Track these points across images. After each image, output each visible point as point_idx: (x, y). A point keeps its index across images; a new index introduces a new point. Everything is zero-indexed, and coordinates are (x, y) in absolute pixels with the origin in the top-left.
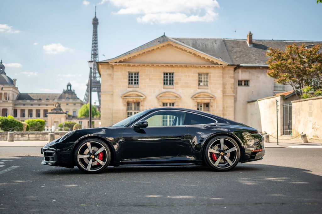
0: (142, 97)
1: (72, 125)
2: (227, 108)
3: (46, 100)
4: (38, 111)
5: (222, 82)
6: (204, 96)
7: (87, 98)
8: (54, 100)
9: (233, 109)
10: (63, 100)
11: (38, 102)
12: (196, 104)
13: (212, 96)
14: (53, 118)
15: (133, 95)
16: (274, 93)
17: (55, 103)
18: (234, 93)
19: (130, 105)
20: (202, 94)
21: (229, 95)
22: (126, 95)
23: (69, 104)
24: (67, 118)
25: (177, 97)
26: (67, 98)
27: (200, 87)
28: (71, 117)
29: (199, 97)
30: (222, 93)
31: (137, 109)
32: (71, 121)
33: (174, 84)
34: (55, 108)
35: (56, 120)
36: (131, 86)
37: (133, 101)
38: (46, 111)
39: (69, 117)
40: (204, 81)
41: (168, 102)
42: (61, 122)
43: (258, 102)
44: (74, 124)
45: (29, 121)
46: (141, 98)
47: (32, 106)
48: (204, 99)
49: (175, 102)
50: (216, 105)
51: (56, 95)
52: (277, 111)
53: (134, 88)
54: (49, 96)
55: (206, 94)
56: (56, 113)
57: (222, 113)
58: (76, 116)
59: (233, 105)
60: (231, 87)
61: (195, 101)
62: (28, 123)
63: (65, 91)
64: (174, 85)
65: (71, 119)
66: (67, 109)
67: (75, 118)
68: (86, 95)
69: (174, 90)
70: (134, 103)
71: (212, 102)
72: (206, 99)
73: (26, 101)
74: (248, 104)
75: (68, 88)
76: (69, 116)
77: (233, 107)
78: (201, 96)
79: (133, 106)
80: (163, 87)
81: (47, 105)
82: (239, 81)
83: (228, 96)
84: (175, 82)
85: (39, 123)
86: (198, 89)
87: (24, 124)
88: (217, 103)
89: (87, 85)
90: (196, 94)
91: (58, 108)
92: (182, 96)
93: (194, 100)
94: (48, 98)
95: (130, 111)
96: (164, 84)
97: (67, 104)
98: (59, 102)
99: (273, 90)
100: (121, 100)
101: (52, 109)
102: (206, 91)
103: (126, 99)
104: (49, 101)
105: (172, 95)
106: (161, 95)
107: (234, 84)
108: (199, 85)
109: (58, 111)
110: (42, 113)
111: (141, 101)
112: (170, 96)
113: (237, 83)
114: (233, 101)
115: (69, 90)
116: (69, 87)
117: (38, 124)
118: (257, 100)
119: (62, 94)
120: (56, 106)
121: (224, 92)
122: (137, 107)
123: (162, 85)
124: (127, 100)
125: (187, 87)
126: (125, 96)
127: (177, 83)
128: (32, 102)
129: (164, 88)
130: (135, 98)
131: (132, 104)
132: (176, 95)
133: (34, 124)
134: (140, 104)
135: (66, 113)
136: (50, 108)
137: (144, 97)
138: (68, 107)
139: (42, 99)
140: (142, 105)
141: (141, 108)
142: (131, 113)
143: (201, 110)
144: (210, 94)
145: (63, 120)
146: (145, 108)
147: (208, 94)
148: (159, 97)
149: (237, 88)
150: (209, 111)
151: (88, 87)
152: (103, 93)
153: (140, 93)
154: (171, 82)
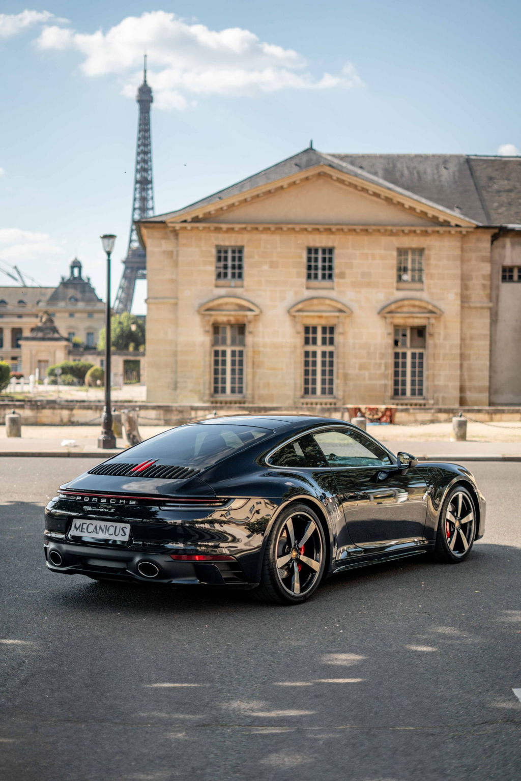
0: (251, 310)
1: (82, 369)
2: (471, 338)
3: (17, 305)
5: (458, 272)
6: (412, 309)
7: (123, 295)
8: (38, 303)
9: (488, 343)
10: (61, 304)
12: (391, 330)
13: (434, 309)
14: (33, 352)
15: (229, 307)
17: (40, 311)
18: (491, 300)
19: (221, 330)
20: (406, 303)
21: (478, 305)
22: (211, 305)
23: (77, 315)
24: (70, 353)
25: (341, 311)
26: (70, 299)
27: (402, 285)
28: (82, 349)
29: (399, 310)
30: (459, 302)
31: (237, 341)
32: (79, 360)
33: (334, 276)
34: (40, 324)
35: (43, 357)
36: (222, 282)
37: (229, 321)
39: (77, 349)
40: (413, 270)
41: (319, 324)
42: (54, 362)
44: (87, 368)
46: (249, 313)
48: (413, 317)
49: (335, 325)
50: (442, 332)
51: (43, 291)
53: (231, 287)
54: (26, 295)
55: (417, 303)
56: (43, 339)
57: (458, 352)
58: (93, 345)
59: (488, 332)
60: (484, 286)
61: (389, 320)
63: (65, 280)
64: (335, 279)
65: (82, 355)
66: (71, 327)
67: (92, 352)
68: (120, 287)
69: (333, 294)
70: (232, 326)
71: (433, 325)
72: (417, 318)
75: (72, 272)
76: (76, 345)
77: (488, 338)
78: (405, 309)
79: (229, 334)
80: (305, 286)
81: (20, 316)
82: (505, 269)
83: (476, 308)
84: (336, 271)
86: (398, 289)
88: (446, 328)
89: (124, 263)
90: (390, 304)
91: (48, 325)
92: (355, 307)
93: (385, 318)
94: (23, 298)
95: (220, 348)
96: (309, 276)
97: (72, 315)
98: (51, 309)
100: (197, 319)
101: (33, 326)
102: (417, 294)
103: (211, 315)
104: (24, 307)
105: (329, 305)
106: (300, 306)
107: (491, 277)
108: (399, 278)
109: (47, 332)
110: (7, 337)
111: (250, 322)
112: (323, 308)
113: (501, 273)
114: (488, 321)
115: (75, 278)
116: (76, 271)
119: (57, 289)
120: (41, 321)
121: (464, 299)
122: (238, 337)
123: (304, 280)
124: (212, 320)
125: (369, 285)
126: (207, 310)
127: (342, 275)
129: (308, 288)
130: (233, 313)
131: (224, 328)
132: (339, 306)
134: (247, 330)
135: (68, 340)
136: (27, 324)
137: (257, 312)
138: (72, 322)
139: (6, 301)
140: (250, 333)
141: (249, 339)
142: (224, 353)
143: (404, 344)
144: (428, 303)
145: (59, 356)
146: (259, 340)
147: (423, 304)
148: (294, 311)
149: (498, 287)
150: (424, 347)
151: (126, 268)
152: (151, 301)
153: (245, 300)
154: (327, 272)
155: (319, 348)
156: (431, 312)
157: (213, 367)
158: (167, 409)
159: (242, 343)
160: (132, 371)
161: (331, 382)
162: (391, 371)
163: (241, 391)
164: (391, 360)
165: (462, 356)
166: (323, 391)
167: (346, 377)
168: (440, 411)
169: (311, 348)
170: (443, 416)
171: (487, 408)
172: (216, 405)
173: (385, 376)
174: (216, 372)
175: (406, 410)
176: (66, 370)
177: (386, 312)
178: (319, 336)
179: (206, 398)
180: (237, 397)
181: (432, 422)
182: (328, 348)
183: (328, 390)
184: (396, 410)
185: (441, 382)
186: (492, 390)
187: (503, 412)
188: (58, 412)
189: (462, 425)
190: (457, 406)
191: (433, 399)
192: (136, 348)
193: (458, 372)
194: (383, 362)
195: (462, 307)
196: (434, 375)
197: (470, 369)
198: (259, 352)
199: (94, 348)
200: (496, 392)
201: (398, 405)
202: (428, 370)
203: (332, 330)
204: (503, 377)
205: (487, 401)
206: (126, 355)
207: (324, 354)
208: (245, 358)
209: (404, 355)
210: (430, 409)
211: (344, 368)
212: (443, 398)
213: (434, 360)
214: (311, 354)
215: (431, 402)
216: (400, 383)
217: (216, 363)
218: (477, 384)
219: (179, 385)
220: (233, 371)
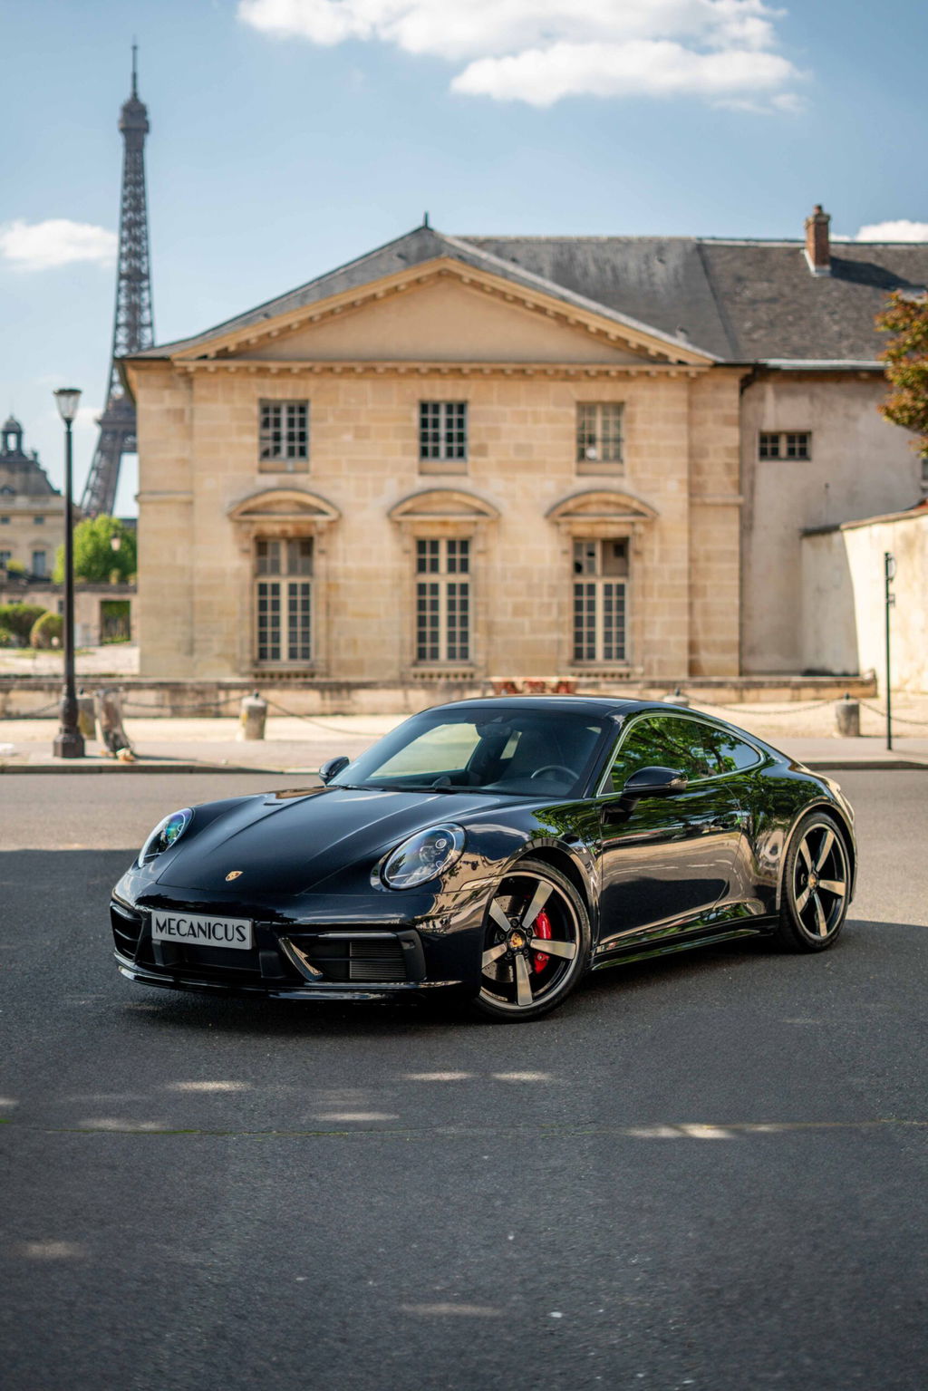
0: (322, 512)
1: (26, 617)
2: (708, 559)
5: (684, 443)
6: (604, 509)
9: (736, 566)
12: (568, 544)
13: (642, 509)
15: (284, 508)
16: (924, 490)
18: (740, 491)
19: (270, 549)
20: (594, 497)
21: (719, 500)
22: (252, 504)
23: (15, 520)
25: (480, 512)
26: (2, 491)
27: (585, 467)
29: (581, 510)
30: (685, 495)
31: (299, 567)
32: (20, 602)
33: (467, 452)
36: (271, 463)
37: (284, 533)
39: (15, 581)
40: (605, 440)
41: (442, 537)
43: (846, 533)
44: (34, 615)
46: (319, 518)
48: (606, 523)
49: (471, 537)
50: (657, 548)
52: (887, 604)
53: (286, 472)
55: (612, 498)
57: (685, 582)
58: (45, 575)
59: (736, 548)
60: (728, 467)
61: (564, 529)
64: (470, 458)
65: (24, 591)
66: (3, 542)
67: (42, 586)
68: (93, 468)
69: (466, 483)
70: (290, 541)
71: (640, 536)
72: (612, 523)
74: (806, 544)
75: (6, 442)
76: (13, 575)
77: (737, 558)
78: (593, 509)
79: (284, 554)
80: (416, 470)
82: (764, 438)
83: (715, 505)
84: (471, 443)
86: (580, 474)
88: (663, 540)
89: (100, 423)
90: (566, 500)
92: (504, 506)
93: (558, 524)
95: (269, 580)
96: (424, 452)
97: (5, 520)
99: (920, 475)
100: (228, 529)
102: (614, 483)
103: (252, 522)
105: (459, 503)
106: (408, 505)
107: (741, 451)
108: (582, 455)
111: (321, 534)
112: (449, 508)
113: (757, 444)
114: (735, 528)
115: (10, 453)
116: (12, 439)
118: (843, 527)
121: (694, 490)
122: (300, 560)
123: (414, 458)
124: (254, 530)
125: (529, 467)
126: (245, 513)
127: (481, 450)
129: (422, 473)
130: (291, 518)
131: (276, 545)
132: (477, 504)
134: (317, 547)
137: (333, 516)
138: (7, 532)
140: (322, 552)
141: (320, 563)
142: (276, 588)
143: (592, 570)
144: (632, 498)
146: (338, 564)
147: (623, 500)
148: (400, 514)
149: (753, 469)
150: (625, 574)
151: (104, 433)
152: (145, 497)
153: (312, 494)
154: (455, 445)
155: (443, 579)
156: (637, 513)
157: (256, 614)
158: (175, 689)
159: (308, 571)
160: (115, 622)
161: (465, 636)
162: (569, 616)
163: (306, 655)
164: (568, 598)
165: (692, 589)
166: (451, 654)
167: (490, 628)
169: (428, 578)
171: (735, 679)
172: (262, 680)
173: (558, 626)
174: (262, 621)
175: (596, 685)
177: (559, 514)
178: (443, 556)
179: (246, 668)
180: (299, 665)
182: (459, 578)
183: (460, 652)
184: (577, 685)
185: (656, 634)
186: (744, 648)
187: (760, 686)
190: (684, 676)
191: (643, 664)
192: (123, 579)
193: (686, 618)
194: (555, 601)
195: (691, 505)
196: (643, 623)
197: (706, 612)
198: (337, 587)
199: (48, 580)
200: (752, 651)
201: (581, 675)
202: (632, 614)
203: (465, 545)
204: (762, 626)
205: (736, 668)
206: (103, 591)
207: (451, 588)
208: (312, 597)
209: (592, 589)
210: (636, 682)
211: (487, 612)
212: (661, 663)
213: (644, 596)
214: (428, 589)
215: (639, 670)
216: (585, 637)
217: (263, 606)
218: (719, 637)
219: (197, 646)
220: (292, 620)
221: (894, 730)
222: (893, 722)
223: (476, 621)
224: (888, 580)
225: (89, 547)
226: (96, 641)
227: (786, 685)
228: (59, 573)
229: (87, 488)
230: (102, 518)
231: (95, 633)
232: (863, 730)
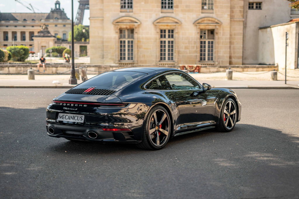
0: (136, 22)
1: (61, 50)
2: (235, 35)
3: (31, 21)
4: (23, 34)
5: (229, 5)
6: (208, 22)
7: (79, 17)
8: (41, 20)
9: (242, 37)
10: (51, 21)
11: (23, 23)
12: (199, 31)
14: (39, 43)
15: (127, 21)
16: (291, 17)
17: (42, 24)
18: (243, 17)
19: (123, 32)
20: (206, 19)
21: (238, 20)
22: (118, 20)
23: (58, 26)
24: (55, 42)
25: (177, 23)
26: (55, 18)
27: (204, 11)
28: (61, 41)
29: (203, 22)
30: (229, 18)
31: (130, 36)
32: (60, 46)
33: (173, 7)
34: (42, 30)
35: (43, 44)
36: (123, 10)
37: (127, 27)
38: (32, 34)
39: (59, 41)
40: (209, 4)
41: (167, 29)
42: (49, 47)
43: (272, 28)
44: (63, 49)
45: (11, 48)
46: (136, 24)
47: (15, 28)
48: (209, 25)
49: (174, 29)
50: (222, 32)
51: (43, 14)
52: (286, 46)
53: (127, 12)
54: (35, 16)
55: (210, 19)
56: (43, 36)
57: (229, 41)
58: (66, 39)
59: (242, 32)
60: (240, 11)
61: (198, 27)
62: (10, 51)
63: (53, 10)
64: (174, 9)
65: (61, 43)
66: (55, 31)
67: (65, 42)
68: (78, 13)
69: (173, 15)
70: (128, 30)
71: (218, 29)
72: (210, 25)
73: (9, 22)
74: (260, 31)
75: (56, 6)
76: (58, 39)
77: (242, 35)
78: (205, 22)
79: (126, 33)
80: (160, 12)
81: (33, 26)
82: (250, 4)
84: (174, 5)
85: (22, 50)
86: (202, 13)
87: (5, 53)
88: (223, 30)
89: (79, 2)
90: (198, 20)
91: (46, 30)
92: (183, 22)
93: (196, 26)
94: (34, 18)
95: (123, 40)
96: (162, 7)
97: (56, 26)
98: (47, 23)
99: (290, 13)
100: (112, 27)
101: (39, 31)
102: (211, 15)
103: (119, 25)
104: (34, 22)
105: (172, 20)
106: (158, 21)
107: (244, 7)
108: (203, 8)
109: (45, 33)
110: (27, 36)
111: (136, 28)
112: (169, 21)
113: (248, 5)
114: (242, 27)
115: (57, 9)
116: (58, 6)
117: (22, 52)
118: (271, 27)
119: (49, 14)
120: (42, 28)
121: (232, 17)
122: (131, 35)
123: (160, 9)
124: (119, 27)
125: (189, 11)
126: (117, 22)
127: (177, 7)
128: (16, 23)
129: (162, 12)
130: (128, 24)
131: (125, 31)
132: (176, 20)
133: (16, 51)
134: (135, 31)
135: (54, 37)
136: (36, 30)
137: (139, 23)
138: (56, 29)
139: (27, 19)
140: (136, 33)
141: (136, 35)
142: (124, 42)
143: (205, 37)
144: (216, 19)
145: (51, 44)
146: (140, 36)
147: (213, 20)
148: (156, 23)
149: (247, 12)
150: (213, 39)
151: (80, 4)
152: (91, 19)
153: (134, 18)
154: (170, 5)
155: (167, 40)
156: (217, 23)
157: (120, 48)
158: (99, 67)
159: (133, 37)
160: (84, 51)
161: (172, 54)
162: (199, 49)
163: (132, 59)
164: (199, 45)
165: (231, 43)
166: (169, 59)
167: (179, 52)
168: (221, 67)
169: (163, 39)
170: (222, 69)
171: (241, 66)
172: (121, 65)
173: (196, 52)
174: (121, 50)
175: (206, 67)
176: (54, 50)
177: (197, 23)
178: (167, 34)
179: (117, 62)
180: (130, 61)
181: (217, 72)
182: (171, 40)
183: (171, 58)
184: (201, 67)
185: (221, 54)
186: (244, 58)
187: (248, 67)
188: (51, 68)
189: (230, 73)
190: (228, 65)
191: (217, 62)
192: (85, 40)
193: (229, 50)
194: (195, 45)
195: (231, 21)
196: (218, 51)
197: (234, 49)
198: (140, 41)
199: (67, 41)
200: (245, 59)
201: (202, 64)
202: (215, 49)
203: (173, 31)
204: (248, 52)
205: (241, 63)
206: (81, 43)
207: (169, 42)
208: (134, 44)
209: (205, 42)
210: (216, 66)
211: (178, 48)
212: (222, 61)
213: (218, 44)
214: (163, 42)
215: (217, 63)
216: (203, 55)
217: (121, 46)
218: (237, 55)
219: (104, 56)
220: (129, 50)
221: (287, 79)
222: (287, 77)
223: (175, 51)
224: (287, 39)
225: (77, 32)
226: (79, 56)
227: (255, 67)
228: (69, 38)
229: (76, 18)
230: (80, 25)
231: (78, 54)
232: (278, 79)
